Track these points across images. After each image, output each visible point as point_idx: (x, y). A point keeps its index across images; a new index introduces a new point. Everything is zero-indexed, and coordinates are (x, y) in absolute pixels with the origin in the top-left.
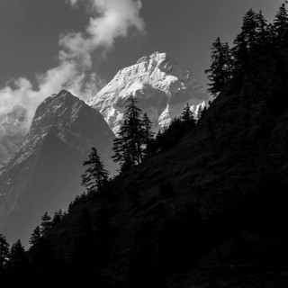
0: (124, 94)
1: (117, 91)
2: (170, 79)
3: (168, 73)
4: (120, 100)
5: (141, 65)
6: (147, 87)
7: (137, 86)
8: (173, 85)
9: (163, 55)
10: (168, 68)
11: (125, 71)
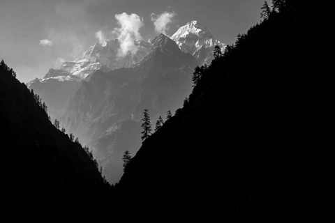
0: (181, 36)
1: (179, 35)
2: (199, 30)
3: (198, 28)
4: (181, 38)
5: (188, 25)
6: (190, 33)
7: (187, 33)
8: (200, 32)
9: (196, 22)
10: (198, 26)
11: (182, 28)
